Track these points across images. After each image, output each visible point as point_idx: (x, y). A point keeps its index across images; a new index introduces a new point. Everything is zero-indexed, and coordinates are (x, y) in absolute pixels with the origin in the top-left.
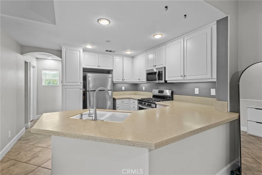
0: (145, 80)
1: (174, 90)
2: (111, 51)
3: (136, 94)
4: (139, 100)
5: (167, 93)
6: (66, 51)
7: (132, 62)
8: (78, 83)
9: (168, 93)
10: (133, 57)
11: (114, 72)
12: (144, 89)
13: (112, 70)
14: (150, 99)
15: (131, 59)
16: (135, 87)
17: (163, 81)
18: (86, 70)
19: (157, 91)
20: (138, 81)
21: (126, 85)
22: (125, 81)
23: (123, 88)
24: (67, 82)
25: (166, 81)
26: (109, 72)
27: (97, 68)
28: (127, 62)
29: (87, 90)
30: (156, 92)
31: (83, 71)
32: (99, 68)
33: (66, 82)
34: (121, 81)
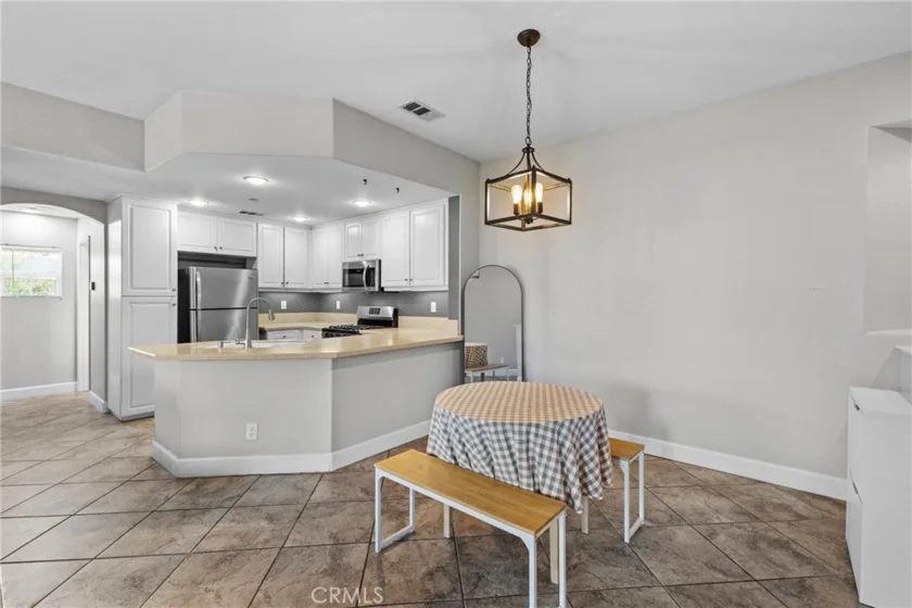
0: (341, 285)
1: (400, 306)
2: (253, 214)
3: (317, 320)
4: (324, 330)
5: (387, 313)
6: (132, 209)
7: (309, 240)
8: (165, 289)
9: (388, 311)
10: (310, 228)
11: (259, 265)
12: (338, 307)
13: (254, 259)
14: (352, 327)
15: (305, 232)
16: (315, 301)
17: (377, 289)
18: (184, 257)
19: (367, 309)
20: (325, 286)
21: (290, 296)
22: (289, 286)
23: (284, 305)
24: (135, 285)
25: (381, 289)
26: (243, 262)
27: (213, 252)
28: (294, 240)
29: (192, 307)
30: (365, 312)
31: (179, 259)
32: (219, 252)
33: (132, 288)
34: (279, 285)
